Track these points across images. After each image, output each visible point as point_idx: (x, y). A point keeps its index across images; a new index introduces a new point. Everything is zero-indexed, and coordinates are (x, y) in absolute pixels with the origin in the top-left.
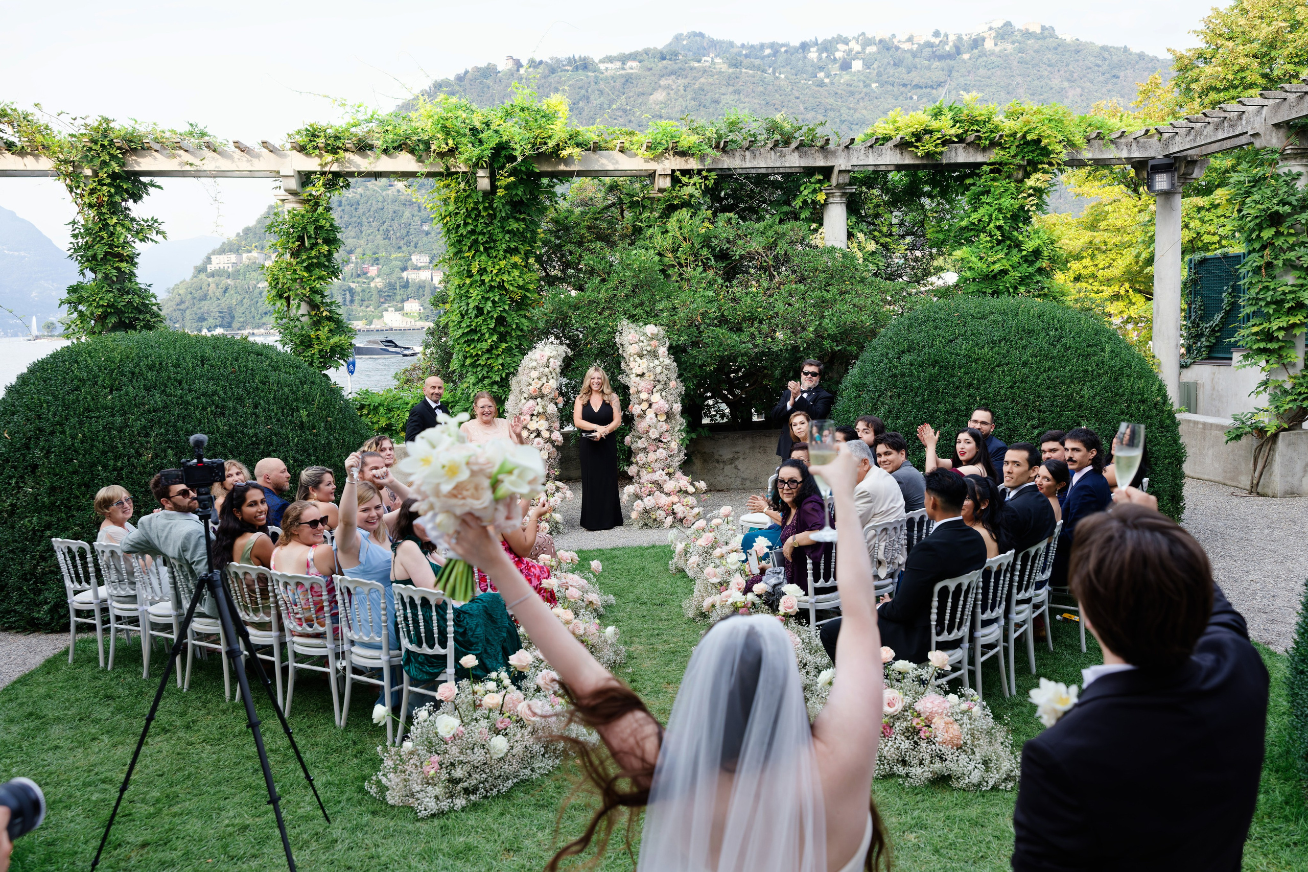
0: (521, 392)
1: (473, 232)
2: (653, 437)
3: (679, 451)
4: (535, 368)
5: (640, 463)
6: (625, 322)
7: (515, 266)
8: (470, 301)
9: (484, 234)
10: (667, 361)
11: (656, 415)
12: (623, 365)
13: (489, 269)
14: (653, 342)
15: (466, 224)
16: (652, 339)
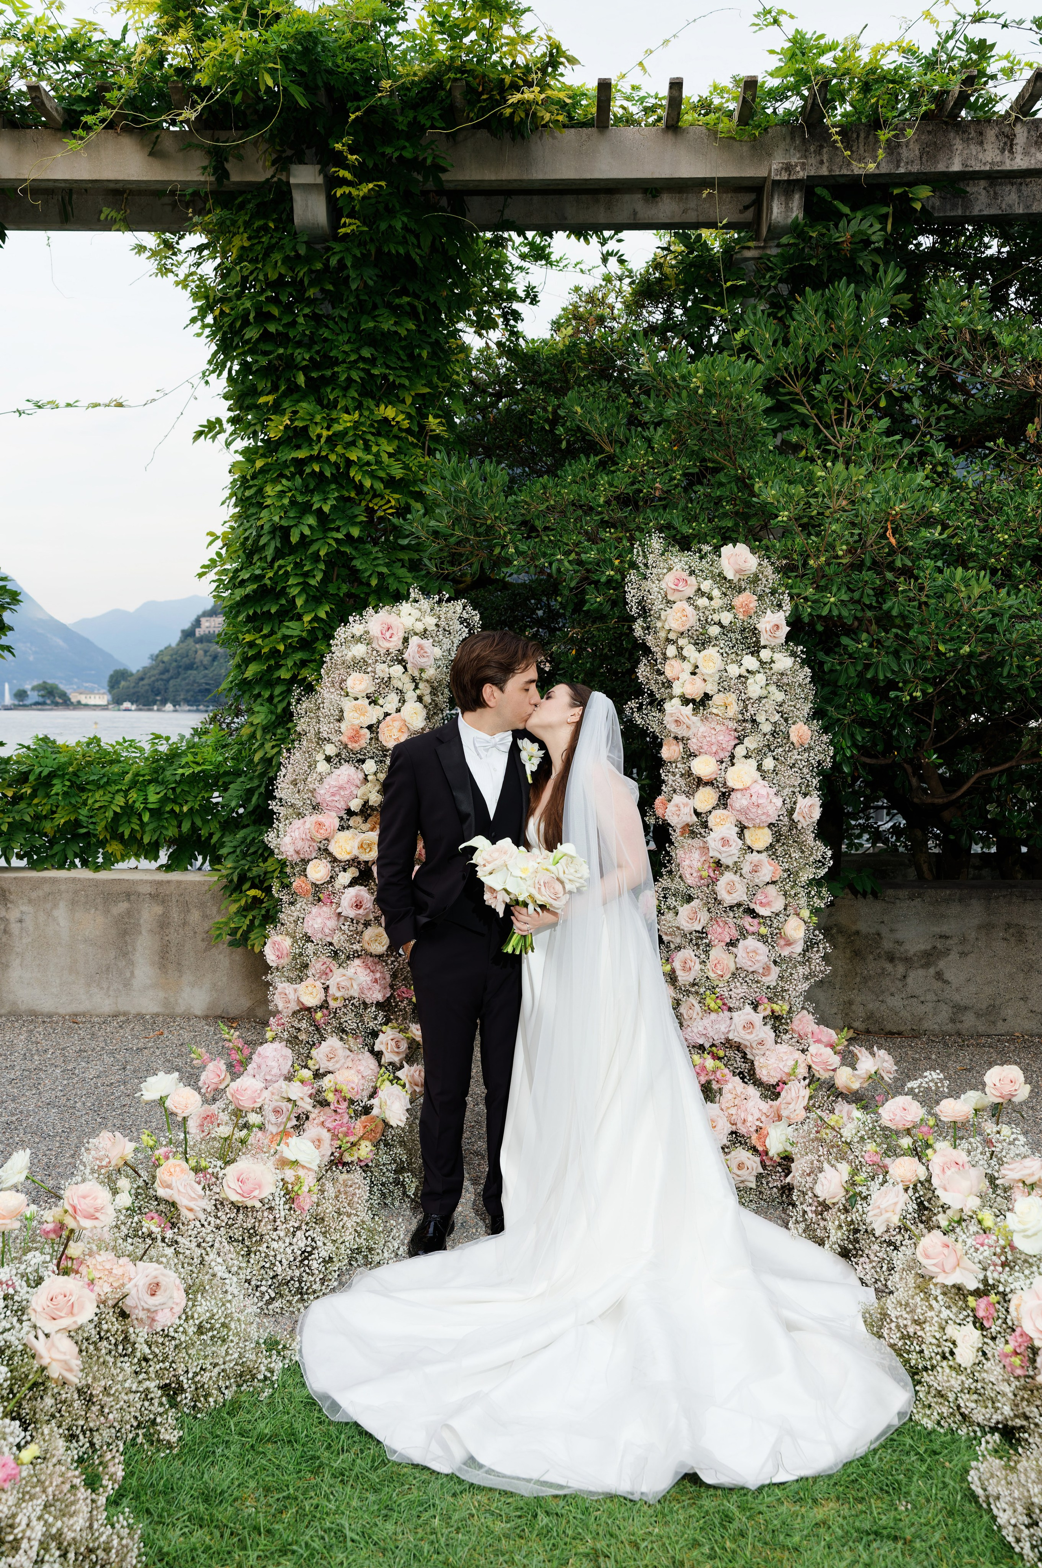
0: (321, 741)
1: (282, 339)
2: (729, 899)
3: (810, 945)
4: (360, 665)
5: (684, 978)
6: (656, 543)
7: (384, 427)
8: (264, 514)
9: (308, 343)
10: (784, 662)
11: (742, 829)
12: (643, 671)
13: (314, 431)
14: (740, 600)
15: (263, 317)
16: (740, 591)
